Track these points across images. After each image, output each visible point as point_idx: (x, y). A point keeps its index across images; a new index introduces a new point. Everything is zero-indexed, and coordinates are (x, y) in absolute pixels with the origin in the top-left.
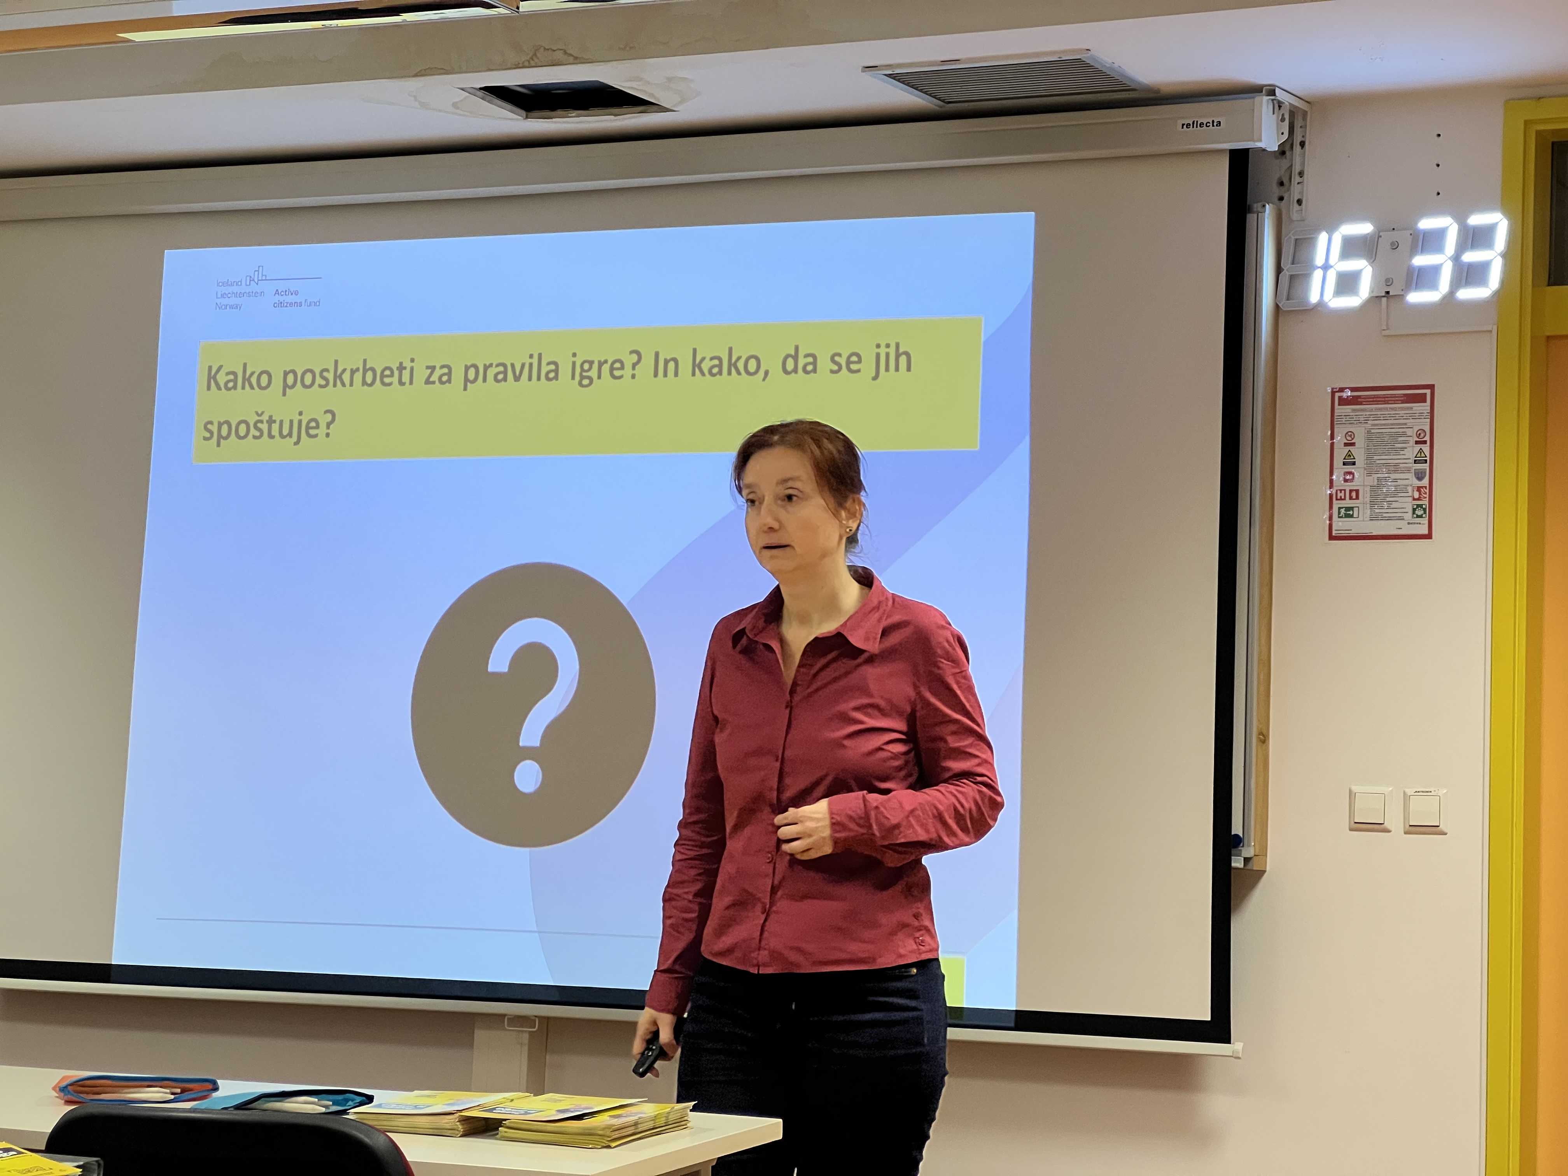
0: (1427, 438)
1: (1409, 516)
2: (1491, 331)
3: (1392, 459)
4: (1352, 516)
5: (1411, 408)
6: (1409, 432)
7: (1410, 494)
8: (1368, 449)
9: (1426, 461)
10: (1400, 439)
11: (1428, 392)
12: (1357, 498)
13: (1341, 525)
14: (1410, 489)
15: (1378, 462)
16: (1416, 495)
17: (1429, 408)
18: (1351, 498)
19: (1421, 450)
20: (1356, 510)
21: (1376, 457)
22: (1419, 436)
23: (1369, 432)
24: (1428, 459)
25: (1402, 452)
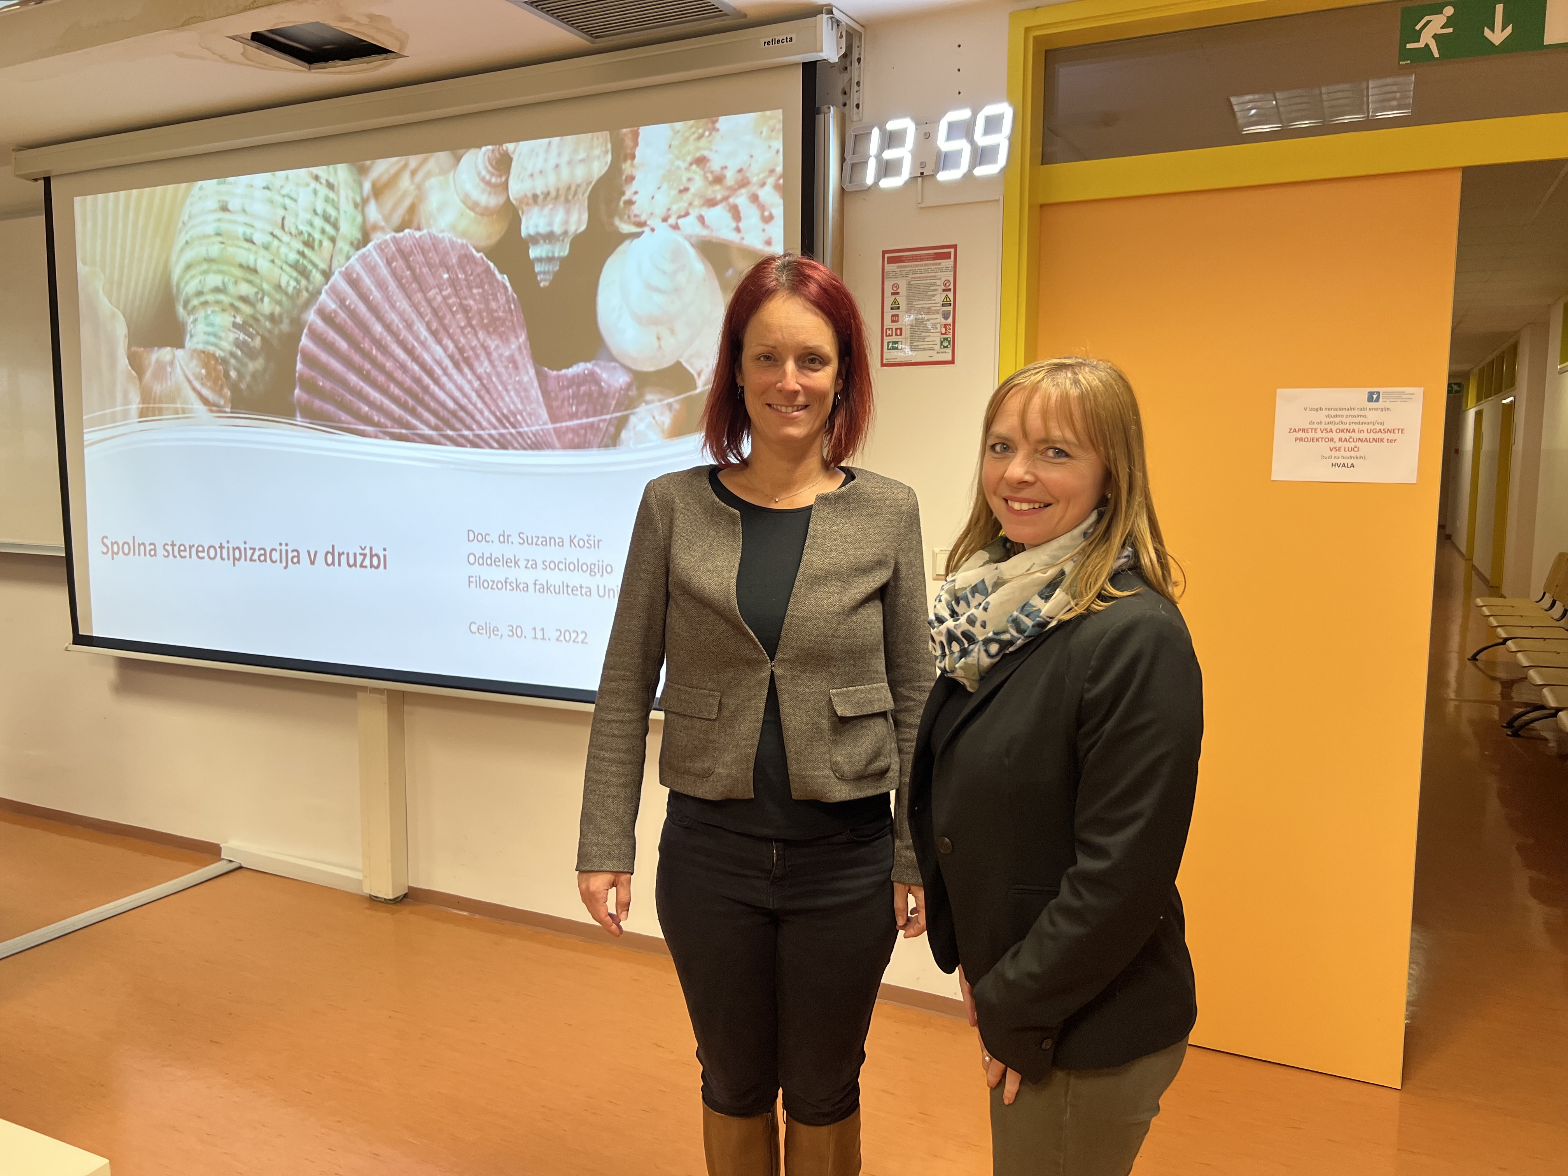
0: (951, 287)
1: (937, 347)
2: (998, 198)
3: (925, 304)
4: (897, 348)
5: (940, 264)
6: (938, 282)
7: (939, 330)
8: (908, 297)
9: (950, 305)
10: (932, 288)
11: (952, 250)
12: (901, 334)
13: (890, 355)
14: (938, 326)
15: (916, 306)
16: (943, 331)
17: (952, 263)
18: (896, 335)
19: (947, 297)
20: (900, 343)
21: (914, 303)
22: (945, 285)
23: (909, 283)
24: (952, 302)
25: (933, 298)
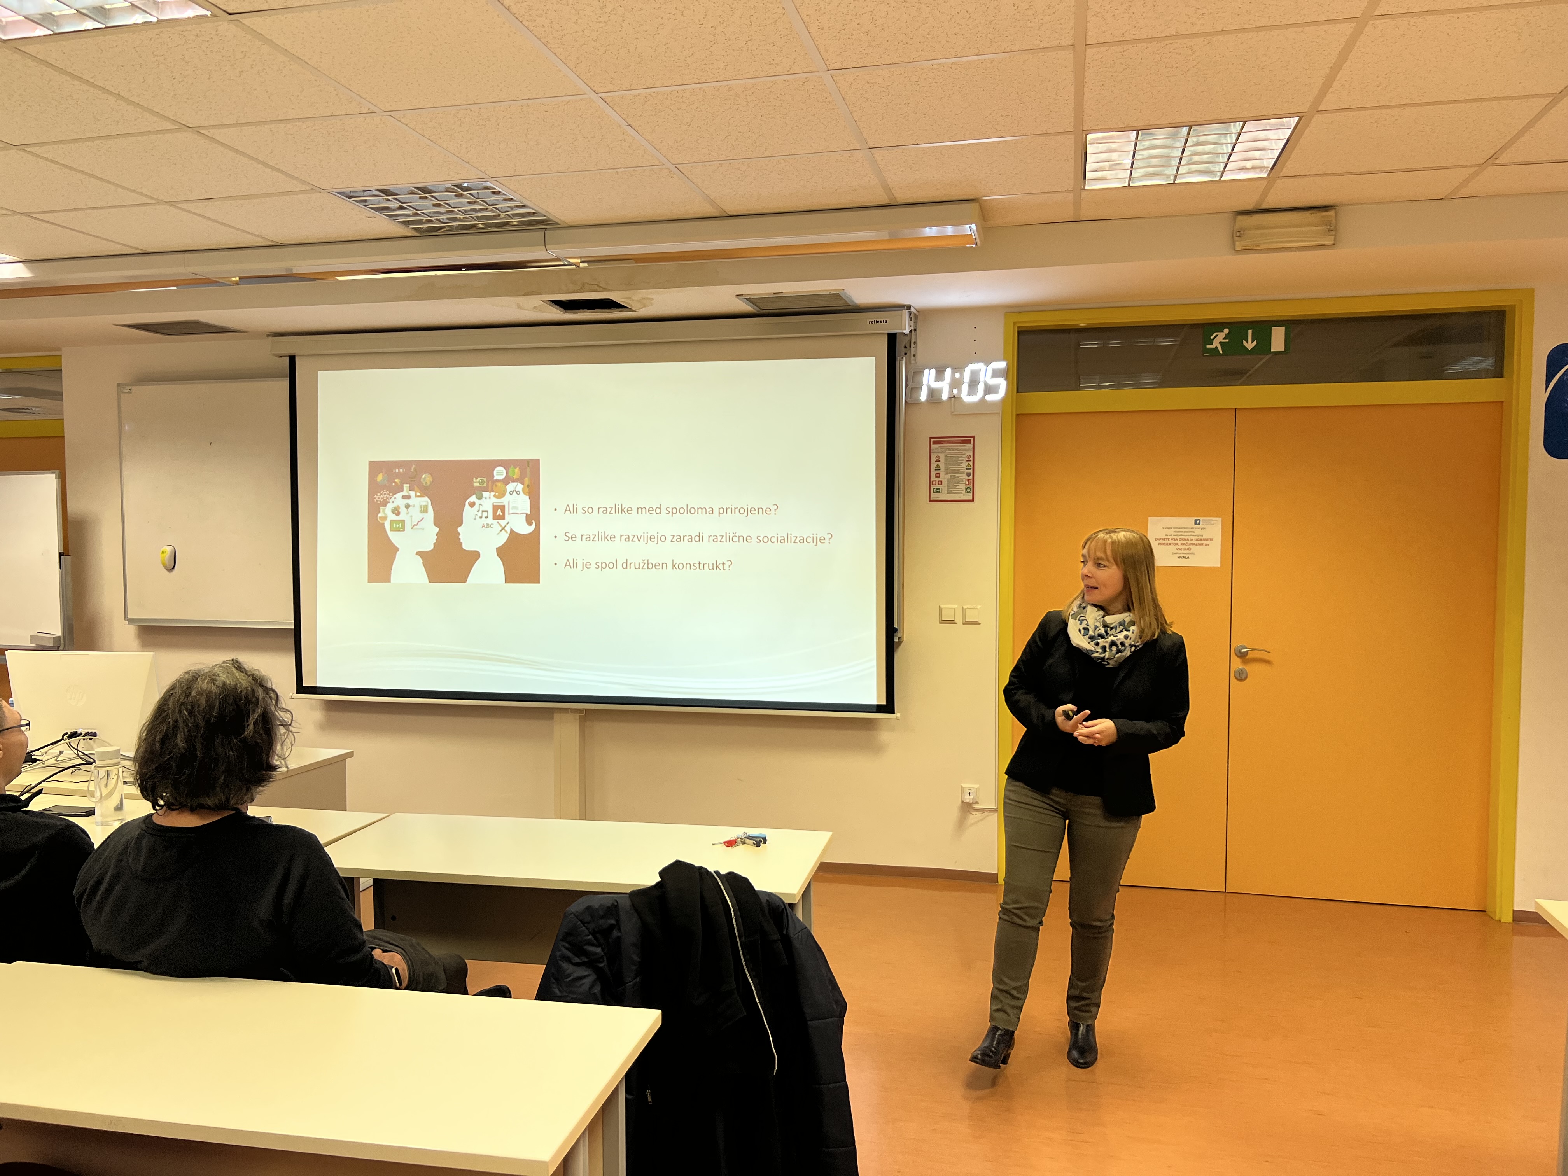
0: (972, 459)
1: (964, 492)
2: (999, 413)
3: (956, 468)
4: (939, 492)
5: (965, 446)
6: (964, 456)
7: (964, 482)
8: (945, 464)
9: (971, 469)
10: (960, 459)
11: (972, 439)
12: (941, 484)
13: (934, 496)
14: (964, 480)
15: (951, 469)
16: (967, 483)
17: (972, 446)
18: (939, 484)
19: (969, 464)
20: (941, 489)
21: (949, 467)
22: (968, 458)
23: (946, 456)
24: (972, 467)
25: (961, 465)
